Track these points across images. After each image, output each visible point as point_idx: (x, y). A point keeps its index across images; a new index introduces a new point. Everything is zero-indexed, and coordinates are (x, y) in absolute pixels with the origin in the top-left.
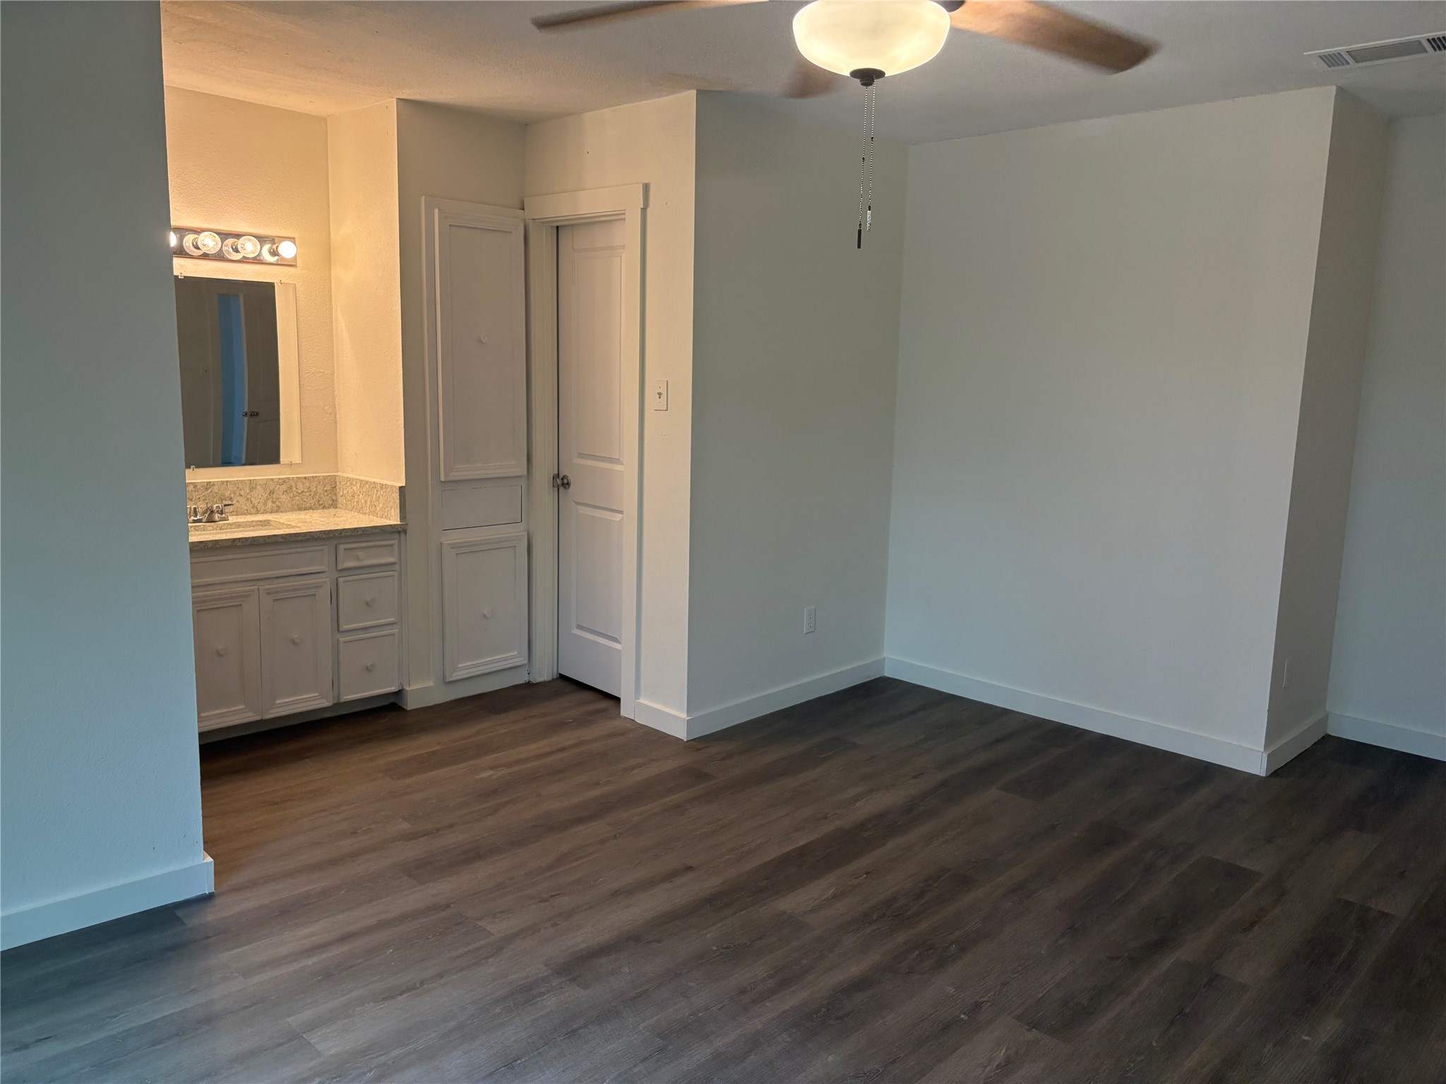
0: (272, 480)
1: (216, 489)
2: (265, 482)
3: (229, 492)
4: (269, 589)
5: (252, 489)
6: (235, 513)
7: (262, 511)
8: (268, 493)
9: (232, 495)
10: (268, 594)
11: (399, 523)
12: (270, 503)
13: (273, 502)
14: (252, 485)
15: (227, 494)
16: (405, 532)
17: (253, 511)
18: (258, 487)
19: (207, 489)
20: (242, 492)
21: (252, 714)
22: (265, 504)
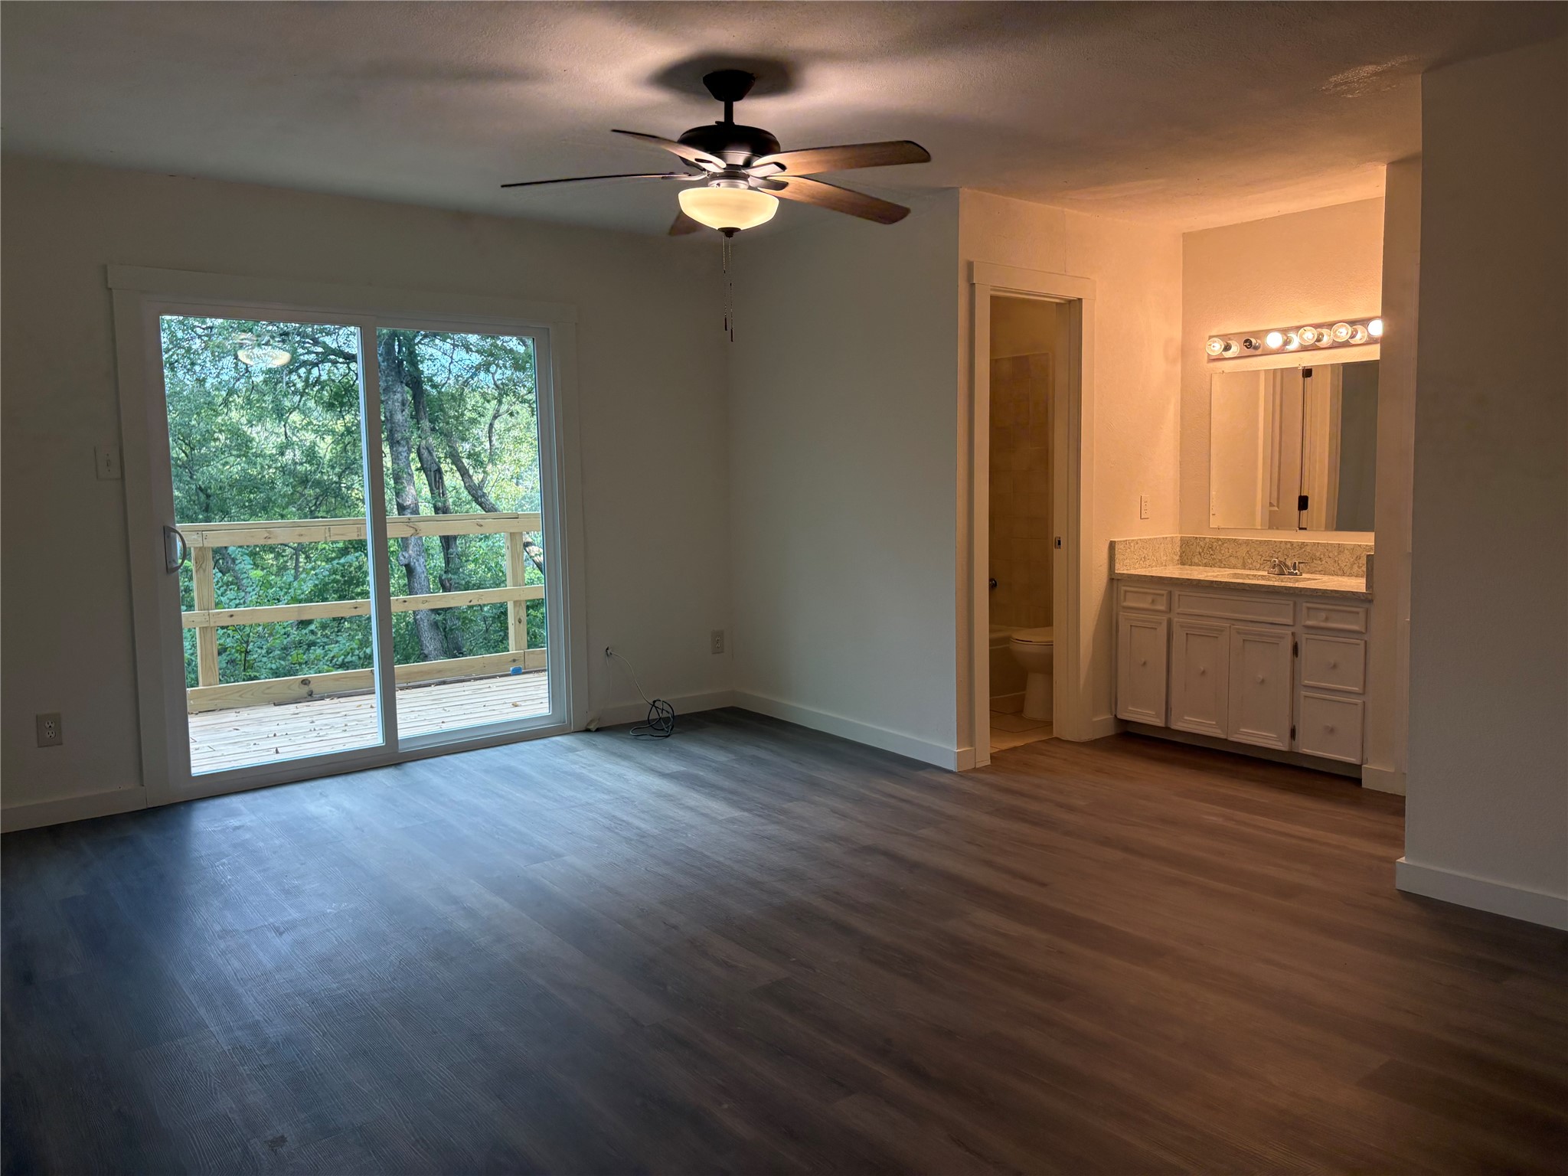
0: (1360, 546)
1: (1308, 549)
2: (1352, 547)
3: (1319, 553)
4: (1239, 629)
5: (1340, 552)
6: (1323, 572)
7: (1348, 574)
8: (1354, 558)
9: (1322, 556)
10: (1239, 633)
11: (1365, 591)
12: (1355, 567)
13: (1359, 567)
14: (1340, 548)
15: (1318, 554)
16: (1371, 601)
17: (1340, 573)
18: (1346, 551)
19: (1301, 548)
20: (1331, 555)
21: (1219, 731)
22: (1351, 568)
